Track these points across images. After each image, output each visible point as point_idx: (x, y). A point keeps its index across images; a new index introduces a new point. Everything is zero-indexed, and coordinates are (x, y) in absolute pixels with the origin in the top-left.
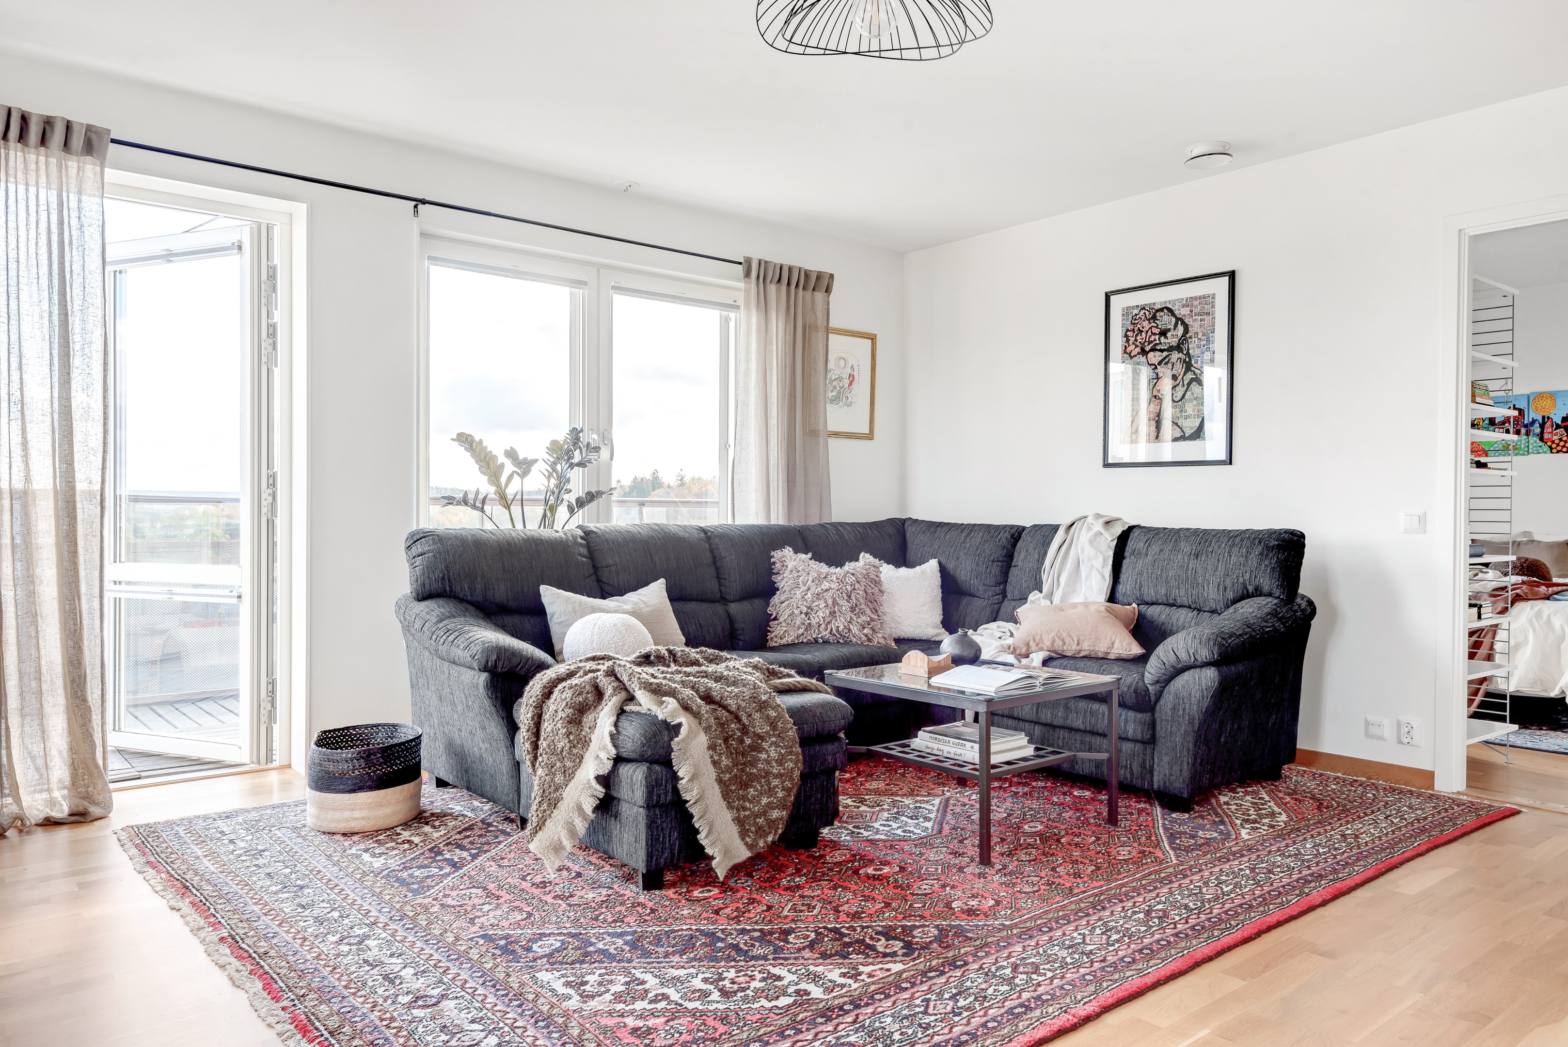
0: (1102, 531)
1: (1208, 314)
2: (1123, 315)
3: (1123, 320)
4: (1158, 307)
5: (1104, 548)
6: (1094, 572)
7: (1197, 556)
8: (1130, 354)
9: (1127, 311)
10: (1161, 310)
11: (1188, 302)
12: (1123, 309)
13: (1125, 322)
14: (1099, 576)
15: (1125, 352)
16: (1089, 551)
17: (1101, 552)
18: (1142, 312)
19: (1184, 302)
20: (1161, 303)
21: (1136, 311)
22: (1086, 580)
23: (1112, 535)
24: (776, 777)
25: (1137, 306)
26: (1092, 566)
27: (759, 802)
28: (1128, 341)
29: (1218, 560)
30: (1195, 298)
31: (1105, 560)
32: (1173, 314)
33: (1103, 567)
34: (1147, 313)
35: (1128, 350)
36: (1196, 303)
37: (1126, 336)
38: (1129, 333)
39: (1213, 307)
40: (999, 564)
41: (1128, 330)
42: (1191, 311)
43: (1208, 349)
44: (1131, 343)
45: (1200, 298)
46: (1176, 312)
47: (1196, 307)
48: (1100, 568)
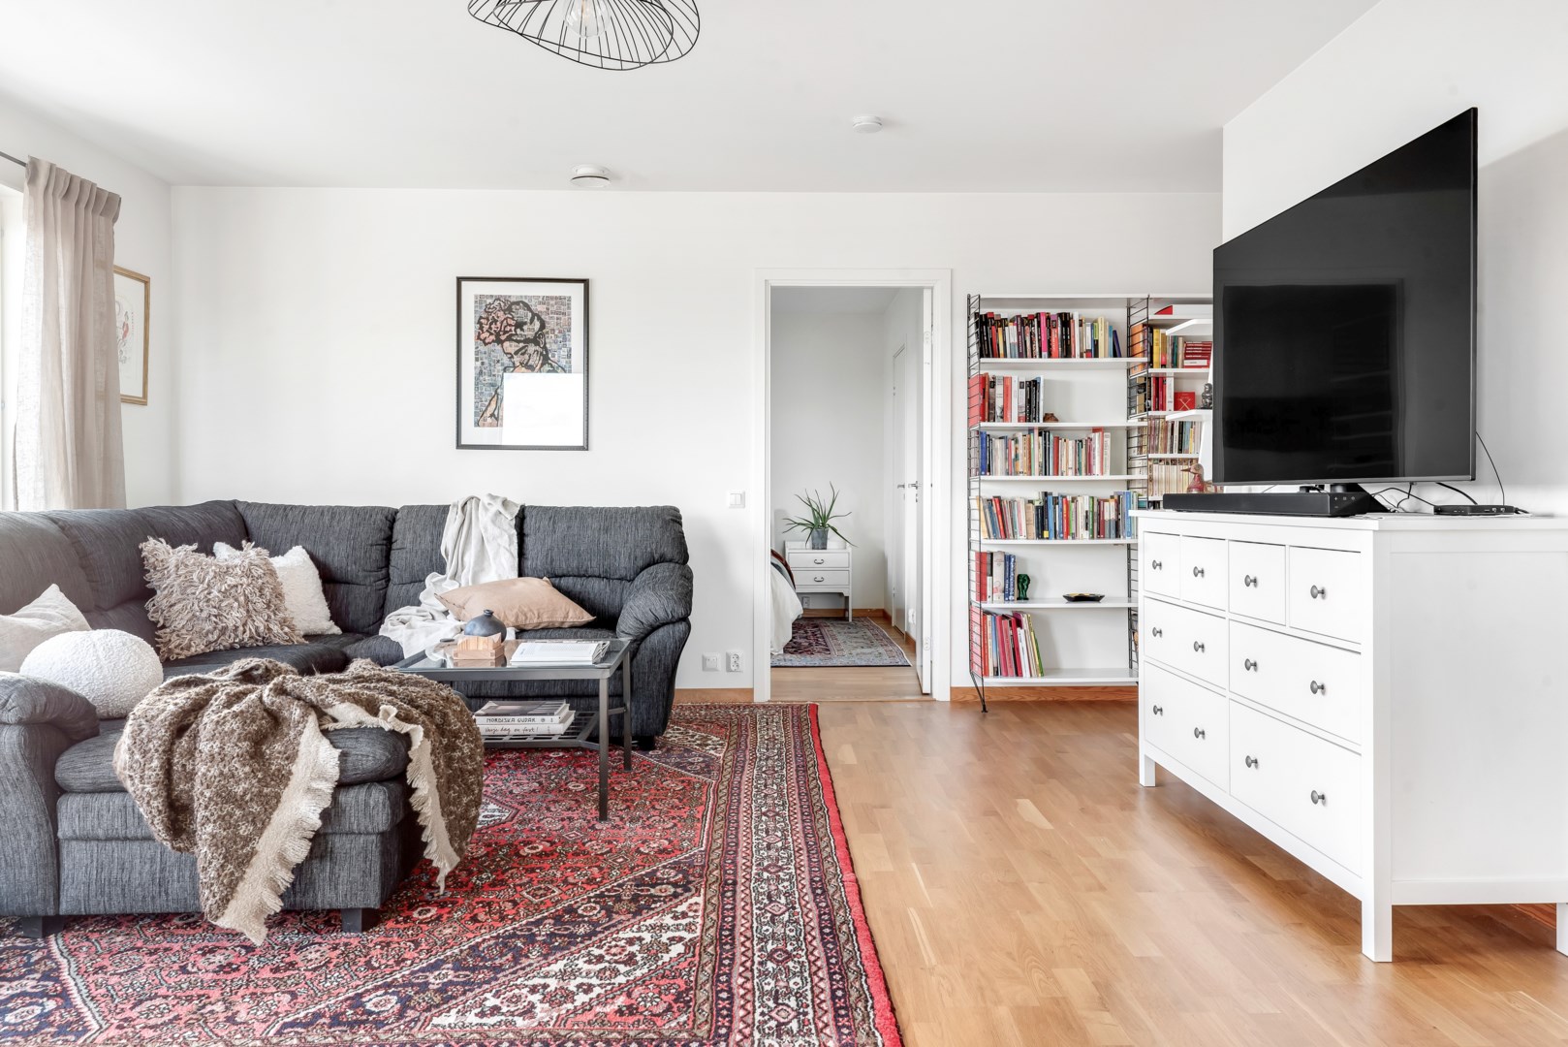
0: (502, 510)
1: (564, 314)
2: (476, 302)
3: (476, 307)
4: (513, 300)
5: (507, 527)
6: (502, 550)
7: (606, 531)
8: (484, 341)
9: (480, 300)
10: (517, 303)
11: (546, 300)
12: (476, 297)
13: (478, 309)
14: (508, 554)
15: (479, 338)
16: (493, 530)
17: (506, 531)
18: (497, 303)
19: (541, 299)
20: (517, 297)
21: (489, 301)
22: (495, 559)
23: (512, 515)
24: (471, 773)
25: (492, 296)
26: (499, 545)
27: (460, 803)
28: (481, 328)
29: (627, 534)
30: (552, 298)
31: (510, 537)
32: (529, 309)
33: (510, 545)
34: (502, 304)
35: (483, 336)
36: (553, 302)
37: (479, 323)
38: (482, 321)
39: (569, 308)
40: (379, 547)
41: (481, 318)
42: (548, 309)
43: (565, 346)
44: (485, 330)
45: (556, 298)
46: (533, 308)
47: (552, 306)
48: (507, 546)
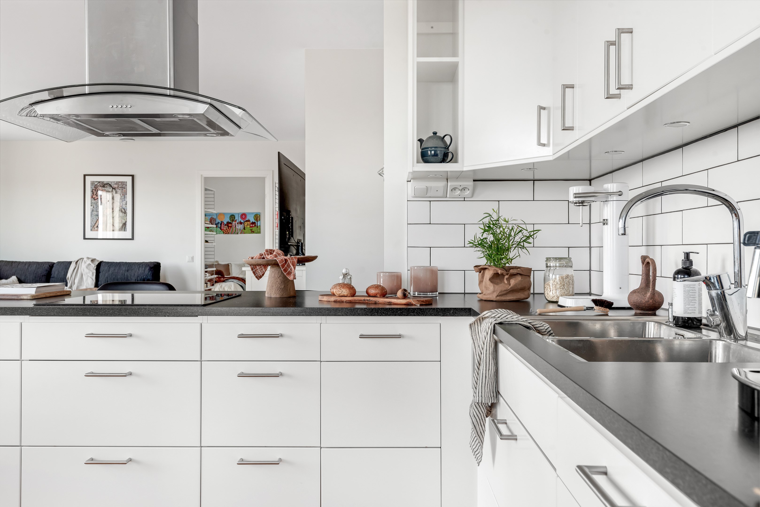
0: (91, 263)
1: (124, 188)
2: (91, 184)
3: (91, 186)
4: (105, 183)
5: (92, 269)
6: (89, 278)
9: (92, 183)
10: (107, 184)
11: (117, 183)
12: (91, 182)
13: (92, 187)
14: (91, 279)
15: (92, 197)
16: (86, 270)
17: (91, 271)
18: (99, 184)
19: (115, 183)
20: (106, 182)
21: (96, 183)
22: (86, 281)
23: (95, 265)
25: (97, 182)
26: (88, 276)
28: (93, 193)
30: (120, 182)
31: (93, 273)
32: (111, 186)
33: (92, 276)
34: (101, 185)
35: (94, 197)
36: (120, 184)
38: (94, 191)
39: (126, 186)
40: (45, 276)
42: (118, 186)
43: (125, 200)
45: (121, 182)
46: (112, 186)
47: (120, 185)
48: (91, 277)
